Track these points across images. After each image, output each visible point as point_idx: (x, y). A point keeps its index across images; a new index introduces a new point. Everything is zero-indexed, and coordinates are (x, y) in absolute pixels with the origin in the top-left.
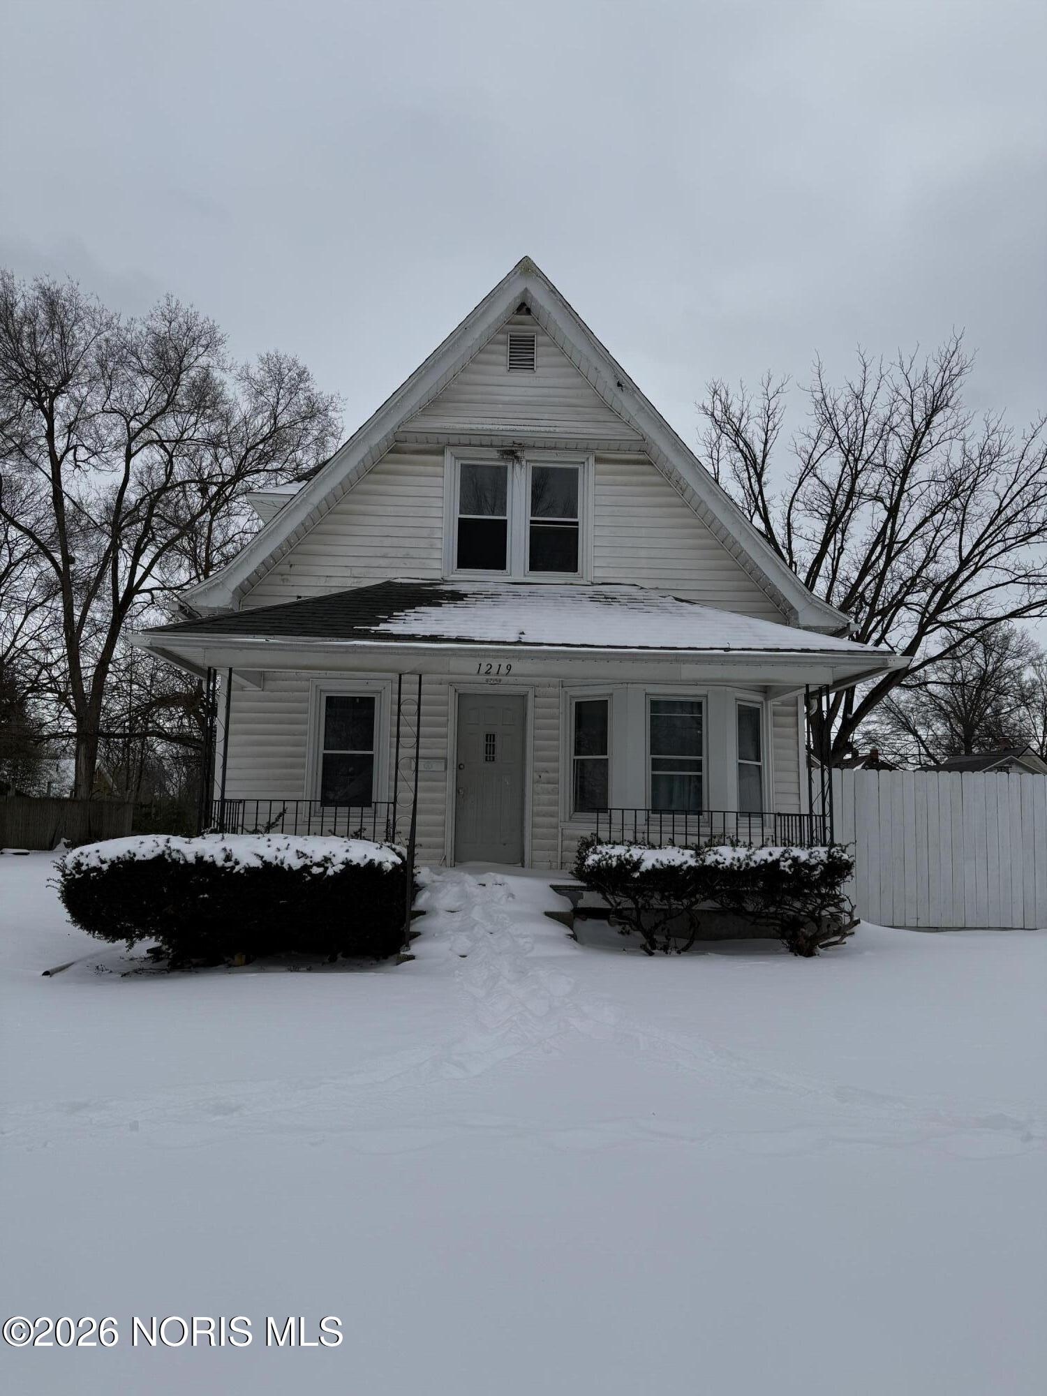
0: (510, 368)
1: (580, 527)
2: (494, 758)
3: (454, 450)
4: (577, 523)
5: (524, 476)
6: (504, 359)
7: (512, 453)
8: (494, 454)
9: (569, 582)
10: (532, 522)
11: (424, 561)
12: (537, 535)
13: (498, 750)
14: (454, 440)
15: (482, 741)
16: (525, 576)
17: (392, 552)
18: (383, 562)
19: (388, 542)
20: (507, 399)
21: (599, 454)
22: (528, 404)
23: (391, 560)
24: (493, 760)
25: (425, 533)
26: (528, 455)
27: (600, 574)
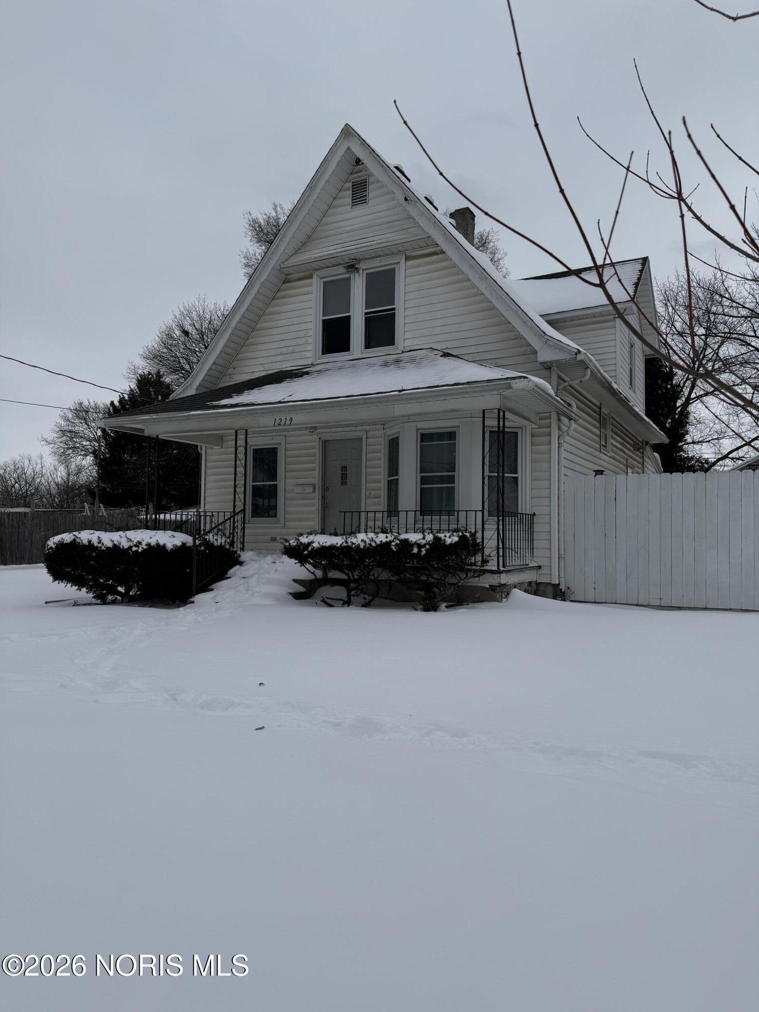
0: (353, 206)
1: (396, 311)
2: (346, 482)
3: (318, 273)
4: (394, 309)
5: (361, 281)
6: (349, 200)
7: (352, 267)
8: (342, 270)
9: (388, 353)
10: (366, 314)
11: (302, 353)
12: (370, 321)
13: (349, 476)
14: (315, 265)
15: (339, 472)
16: (362, 353)
17: (284, 350)
18: (280, 358)
19: (283, 344)
20: (349, 228)
21: (408, 253)
22: (362, 228)
23: (286, 356)
24: (346, 484)
25: (302, 334)
26: (363, 265)
27: (408, 343)
